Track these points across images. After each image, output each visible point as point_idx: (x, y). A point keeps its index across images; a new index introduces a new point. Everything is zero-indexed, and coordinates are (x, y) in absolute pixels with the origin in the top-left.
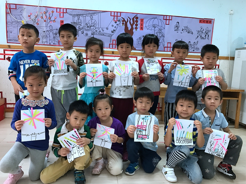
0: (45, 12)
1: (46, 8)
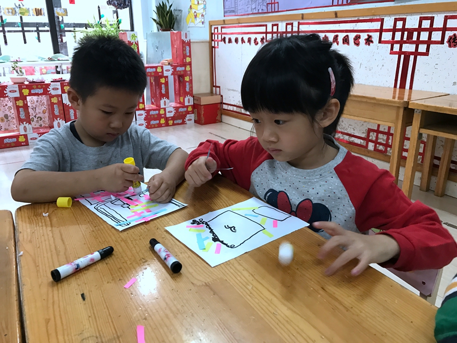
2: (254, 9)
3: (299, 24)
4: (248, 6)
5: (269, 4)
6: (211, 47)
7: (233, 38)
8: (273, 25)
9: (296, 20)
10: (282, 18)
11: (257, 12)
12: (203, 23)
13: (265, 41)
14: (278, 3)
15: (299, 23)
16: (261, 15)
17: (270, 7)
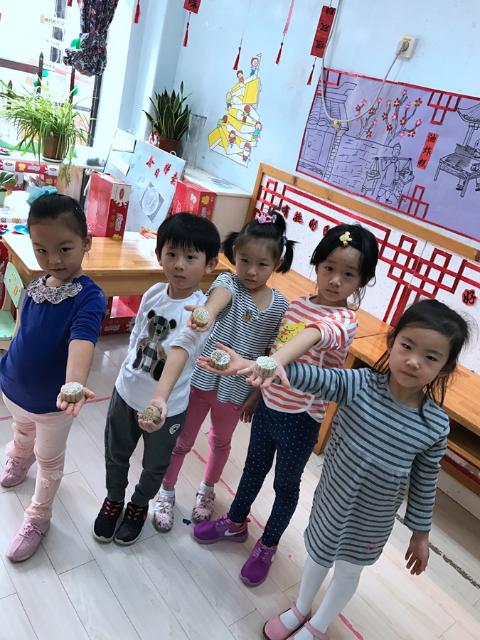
0: (399, 102)
1: (404, 90)
2: (369, 190)
3: (464, 264)
4: (356, 179)
5: (407, 197)
6: (253, 209)
7: (307, 217)
8: (403, 238)
9: (460, 254)
10: (429, 237)
14: (428, 205)
15: (464, 261)
16: (382, 209)
17: (406, 203)
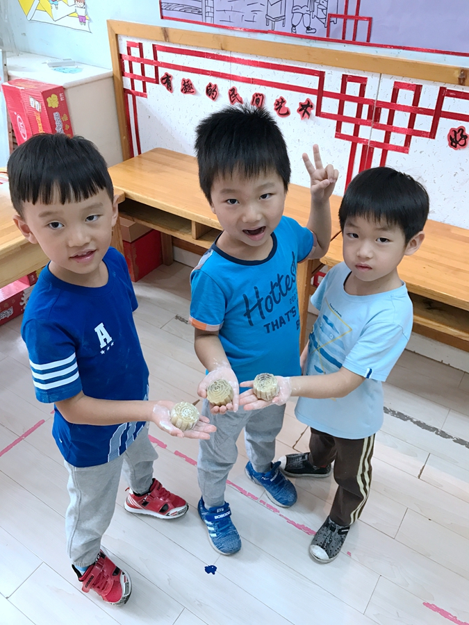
2: (277, 19)
3: (443, 93)
4: (253, 8)
5: (337, 16)
6: (121, 91)
7: (200, 82)
8: (345, 79)
9: (435, 81)
10: (382, 67)
11: (288, 29)
12: (82, 19)
13: (313, 112)
14: (370, 19)
15: (442, 89)
16: (304, 43)
17: (337, 25)
